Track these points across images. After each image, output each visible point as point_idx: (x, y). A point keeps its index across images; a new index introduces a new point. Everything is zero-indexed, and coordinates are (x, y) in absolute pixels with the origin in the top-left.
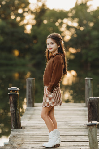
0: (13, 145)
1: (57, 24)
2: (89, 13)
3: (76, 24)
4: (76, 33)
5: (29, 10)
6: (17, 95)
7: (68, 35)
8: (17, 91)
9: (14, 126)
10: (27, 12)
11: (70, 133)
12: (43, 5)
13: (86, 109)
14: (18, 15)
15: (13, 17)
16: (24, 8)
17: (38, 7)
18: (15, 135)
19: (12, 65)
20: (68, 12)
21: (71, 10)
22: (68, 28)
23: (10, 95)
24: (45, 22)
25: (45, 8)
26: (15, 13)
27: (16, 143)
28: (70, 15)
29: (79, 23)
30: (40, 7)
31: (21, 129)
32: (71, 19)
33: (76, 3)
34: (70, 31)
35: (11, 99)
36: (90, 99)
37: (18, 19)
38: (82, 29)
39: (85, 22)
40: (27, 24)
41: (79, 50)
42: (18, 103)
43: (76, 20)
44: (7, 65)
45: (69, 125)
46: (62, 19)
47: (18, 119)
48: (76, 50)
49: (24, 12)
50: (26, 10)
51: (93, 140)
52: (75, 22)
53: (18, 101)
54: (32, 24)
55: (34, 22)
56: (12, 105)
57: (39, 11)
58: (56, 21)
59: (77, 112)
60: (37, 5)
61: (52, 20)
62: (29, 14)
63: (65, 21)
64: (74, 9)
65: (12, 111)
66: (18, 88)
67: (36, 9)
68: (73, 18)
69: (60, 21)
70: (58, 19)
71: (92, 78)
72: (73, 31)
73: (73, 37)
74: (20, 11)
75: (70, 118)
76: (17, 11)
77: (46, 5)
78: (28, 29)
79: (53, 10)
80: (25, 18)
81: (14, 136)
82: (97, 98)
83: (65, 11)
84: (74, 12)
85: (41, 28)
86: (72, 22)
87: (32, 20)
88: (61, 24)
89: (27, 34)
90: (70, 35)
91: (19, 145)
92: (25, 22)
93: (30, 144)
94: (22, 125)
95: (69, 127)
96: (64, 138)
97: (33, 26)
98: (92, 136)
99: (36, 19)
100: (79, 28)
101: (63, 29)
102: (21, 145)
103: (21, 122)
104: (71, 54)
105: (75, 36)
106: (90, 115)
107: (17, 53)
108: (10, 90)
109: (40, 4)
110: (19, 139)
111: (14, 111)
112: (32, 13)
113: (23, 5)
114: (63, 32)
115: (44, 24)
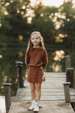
0: (19, 97)
1: (50, 17)
2: (74, 9)
3: (64, 17)
4: (64, 24)
5: (30, 7)
6: (22, 67)
7: (58, 25)
8: (21, 64)
9: (19, 86)
10: (29, 8)
11: (54, 90)
12: (40, 3)
14: (22, 10)
15: (18, 12)
16: (26, 5)
17: (37, 5)
18: (20, 92)
19: (17, 46)
20: (58, 8)
21: (61, 7)
22: (58, 19)
23: (17, 66)
24: (42, 15)
25: (42, 5)
26: (20, 9)
27: (21, 96)
28: (60, 10)
29: (66, 16)
31: (24, 88)
32: (61, 13)
33: (64, 2)
34: (60, 22)
35: (18, 69)
36: (67, 69)
37: (22, 13)
38: (68, 20)
39: (70, 15)
40: (29, 17)
42: (22, 72)
43: (64, 14)
44: (14, 46)
45: (54, 86)
46: (54, 13)
47: (22, 82)
48: (64, 35)
49: (26, 8)
50: (28, 6)
51: (67, 93)
52: (63, 15)
53: (22, 71)
54: (32, 17)
55: (34, 15)
56: (18, 73)
57: (37, 7)
58: (50, 15)
59: (60, 78)
60: (36, 3)
61: (46, 14)
62: (30, 9)
63: (56, 14)
64: (62, 6)
65: (18, 77)
66: (22, 62)
67: (35, 6)
69: (52, 14)
70: (51, 13)
71: (70, 56)
72: (62, 22)
73: (62, 26)
74: (24, 7)
75: (55, 82)
76: (22, 7)
77: (42, 3)
78: (30, 20)
79: (48, 6)
80: (27, 13)
83: (56, 7)
84: (63, 8)
85: (39, 19)
86: (61, 15)
87: (32, 14)
88: (53, 16)
89: (29, 24)
90: (59, 25)
91: (23, 97)
92: (27, 15)
93: (29, 96)
94: (24, 86)
95: (54, 87)
96: (51, 93)
97: (33, 18)
98: (66, 91)
99: (35, 13)
100: (66, 20)
101: (55, 20)
102: (24, 97)
103: (24, 84)
105: (63, 25)
106: (68, 79)
107: (21, 38)
108: (17, 64)
109: (38, 3)
110: (23, 94)
112: (32, 9)
113: (26, 3)
114: (54, 22)
115: (41, 16)
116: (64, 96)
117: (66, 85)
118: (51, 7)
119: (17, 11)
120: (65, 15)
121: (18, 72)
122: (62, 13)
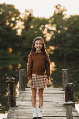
1: (41, 29)
2: (64, 20)
3: (54, 29)
4: (55, 35)
5: (20, 18)
6: (13, 82)
9: (10, 105)
10: (18, 20)
11: (52, 110)
12: (30, 15)
13: (64, 92)
14: (11, 22)
15: (8, 24)
16: (16, 17)
19: (7, 59)
20: (48, 20)
21: (51, 18)
22: (49, 31)
23: (7, 82)
25: (32, 16)
26: (9, 20)
27: (13, 118)
28: (50, 21)
30: (27, 16)
31: (16, 108)
33: (55, 13)
34: (50, 34)
35: (9, 85)
36: (66, 85)
37: (12, 25)
38: (59, 32)
39: (61, 27)
40: (18, 29)
41: (57, 48)
43: (55, 25)
44: (4, 59)
45: (51, 104)
46: (44, 25)
47: (14, 100)
49: (16, 20)
50: (18, 18)
51: (69, 115)
57: (27, 19)
58: (40, 26)
61: (36, 26)
63: (46, 26)
64: (53, 17)
66: (13, 77)
67: (24, 17)
68: (52, 24)
69: (42, 26)
71: (67, 69)
72: (52, 33)
74: (13, 19)
76: (11, 19)
77: (32, 15)
78: (19, 32)
79: (38, 18)
80: (17, 25)
81: (11, 113)
82: (71, 84)
83: (46, 18)
84: (53, 19)
85: (29, 31)
87: (22, 26)
88: (44, 28)
89: (18, 36)
90: (50, 37)
92: (17, 27)
94: (16, 105)
95: (51, 106)
96: (48, 114)
97: (23, 30)
99: (24, 25)
100: (57, 31)
101: (45, 32)
103: (16, 102)
104: (51, 50)
105: (54, 37)
107: (11, 50)
108: (8, 79)
109: (28, 14)
110: (15, 115)
111: (10, 94)
112: (22, 20)
113: (15, 15)
114: (45, 34)
115: (31, 28)
116: (66, 117)
117: (68, 106)
118: (41, 18)
119: (6, 23)
120: (55, 27)
121: (9, 89)
122: (53, 25)
